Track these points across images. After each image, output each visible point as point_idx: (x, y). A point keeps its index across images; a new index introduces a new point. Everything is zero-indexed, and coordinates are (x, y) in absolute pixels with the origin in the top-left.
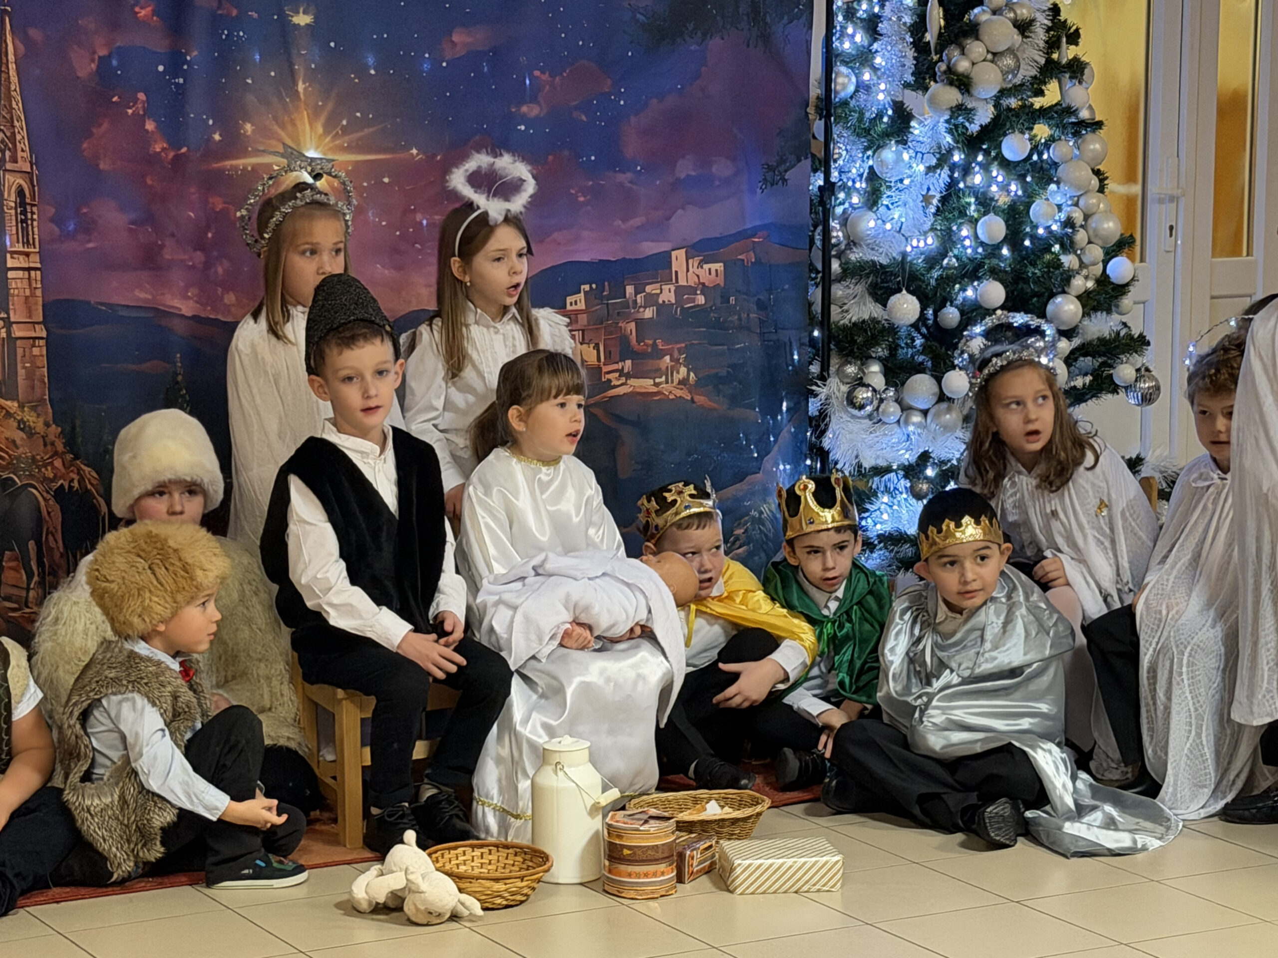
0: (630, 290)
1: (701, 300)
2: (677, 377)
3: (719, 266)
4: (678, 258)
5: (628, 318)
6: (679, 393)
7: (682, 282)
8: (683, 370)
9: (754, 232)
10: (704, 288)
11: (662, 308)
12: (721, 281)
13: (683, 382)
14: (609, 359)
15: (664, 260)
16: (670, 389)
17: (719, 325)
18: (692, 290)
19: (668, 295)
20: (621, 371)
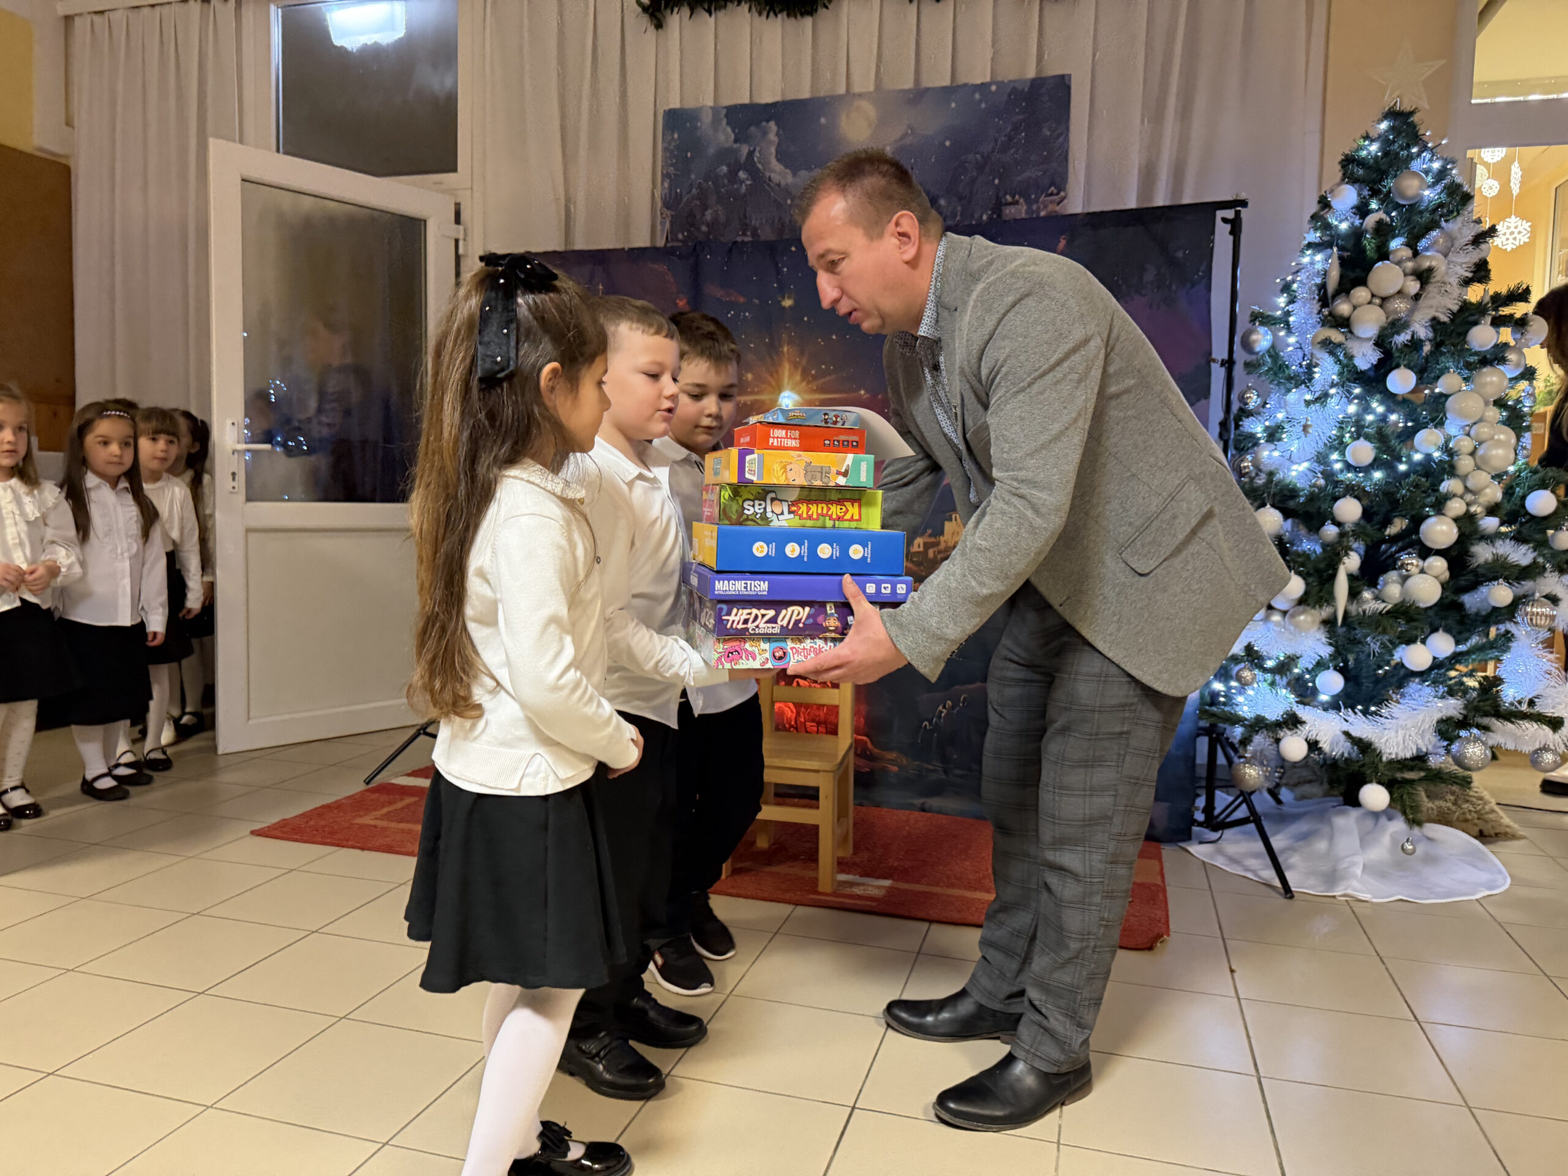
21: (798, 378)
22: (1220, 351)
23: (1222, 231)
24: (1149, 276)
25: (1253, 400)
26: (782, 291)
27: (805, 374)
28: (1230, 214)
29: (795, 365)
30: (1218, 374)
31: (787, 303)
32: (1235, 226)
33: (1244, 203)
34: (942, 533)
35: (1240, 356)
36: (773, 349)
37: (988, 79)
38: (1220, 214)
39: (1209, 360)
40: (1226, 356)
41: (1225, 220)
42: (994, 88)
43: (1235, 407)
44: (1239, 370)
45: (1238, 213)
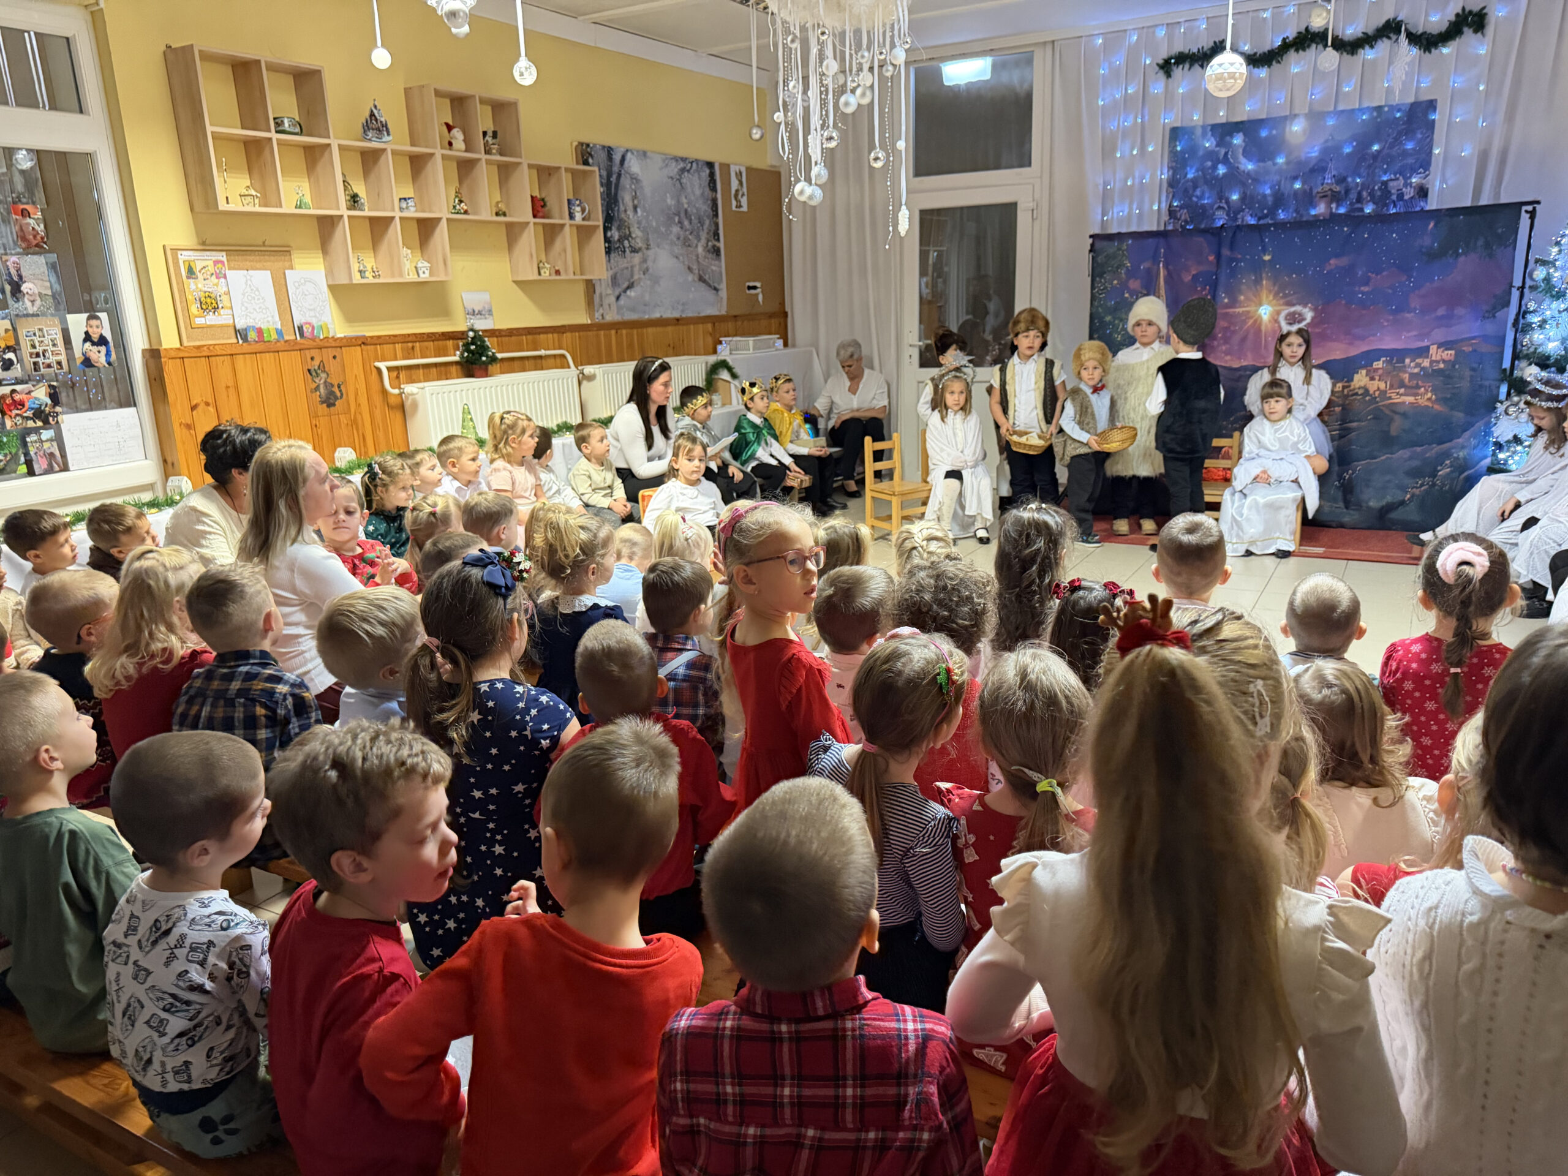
0: (1407, 361)
1: (1442, 366)
2: (1426, 397)
3: (1453, 352)
4: (1433, 349)
5: (1406, 372)
6: (1426, 403)
7: (1434, 358)
8: (1429, 395)
9: (1474, 338)
10: (1444, 361)
11: (1423, 369)
12: (1452, 358)
13: (1429, 399)
14: (1392, 387)
15: (1427, 348)
16: (1423, 401)
17: (1449, 377)
18: (1438, 362)
19: (1426, 363)
20: (1398, 393)
21: (1271, 297)
22: (1517, 282)
23: (1525, 219)
24: (1480, 242)
25: (1532, 306)
26: (1264, 251)
27: (1276, 295)
28: (1530, 208)
29: (1270, 291)
30: (1515, 294)
31: (1267, 258)
32: (1532, 214)
33: (1538, 202)
34: (1352, 380)
35: (1529, 283)
36: (1258, 282)
37: (1383, 103)
38: (1524, 208)
39: (1511, 286)
40: (1520, 284)
41: (1527, 212)
42: (1386, 109)
43: (1523, 308)
44: (1526, 291)
45: (1534, 209)
